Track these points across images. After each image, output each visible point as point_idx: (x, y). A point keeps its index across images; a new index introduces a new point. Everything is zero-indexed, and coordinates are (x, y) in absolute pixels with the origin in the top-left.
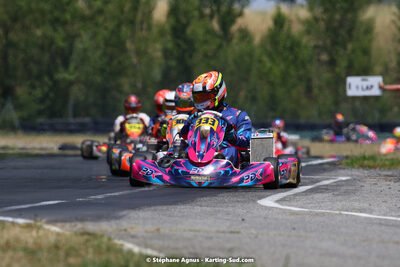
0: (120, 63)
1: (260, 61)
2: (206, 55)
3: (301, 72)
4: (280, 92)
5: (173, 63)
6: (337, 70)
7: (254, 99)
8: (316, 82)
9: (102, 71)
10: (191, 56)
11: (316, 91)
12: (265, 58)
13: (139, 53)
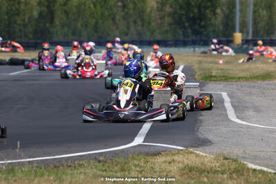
0: (16, 9)
1: (90, 7)
2: (61, 5)
3: (110, 12)
4: (100, 21)
5: (45, 9)
6: (126, 10)
7: (86, 26)
8: (118, 17)
9: (7, 13)
10: (54, 6)
11: (118, 22)
12: (92, 6)
13: (26, 4)
